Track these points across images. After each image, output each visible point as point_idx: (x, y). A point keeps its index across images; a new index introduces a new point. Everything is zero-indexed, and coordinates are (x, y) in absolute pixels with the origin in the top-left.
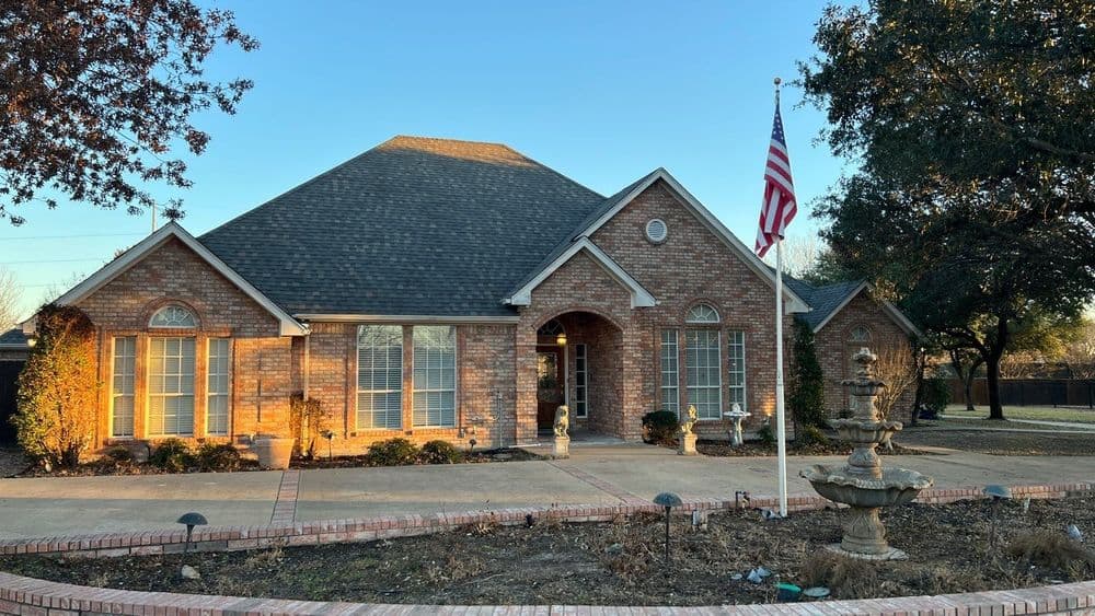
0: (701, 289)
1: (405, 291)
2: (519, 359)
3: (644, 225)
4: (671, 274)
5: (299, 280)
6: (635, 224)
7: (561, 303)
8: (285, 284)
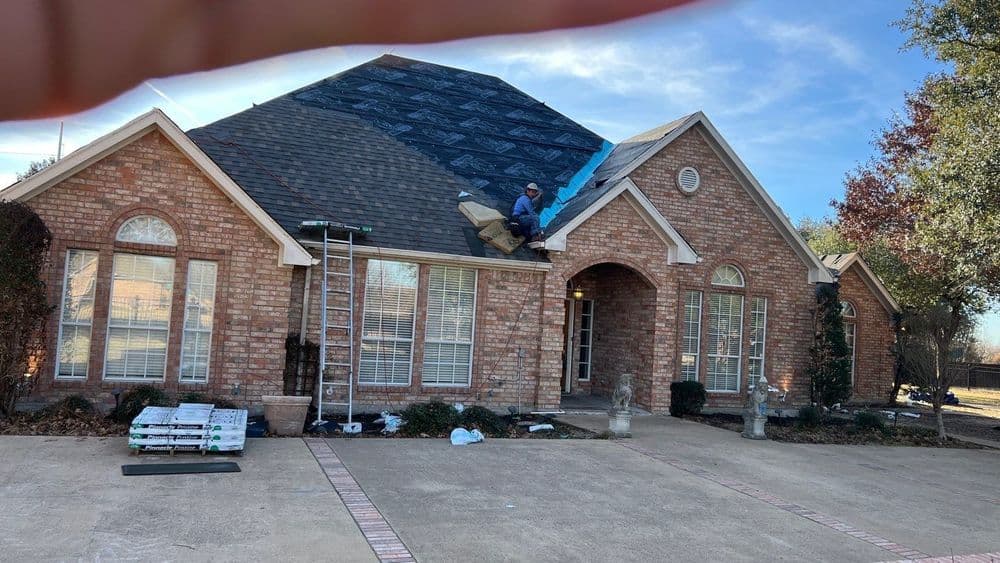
0: (729, 249)
1: (421, 224)
2: (546, 313)
3: (676, 173)
4: (700, 230)
5: (300, 199)
6: (667, 171)
7: (595, 252)
8: (282, 203)
